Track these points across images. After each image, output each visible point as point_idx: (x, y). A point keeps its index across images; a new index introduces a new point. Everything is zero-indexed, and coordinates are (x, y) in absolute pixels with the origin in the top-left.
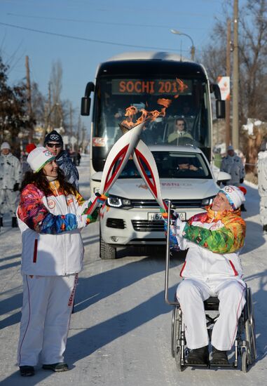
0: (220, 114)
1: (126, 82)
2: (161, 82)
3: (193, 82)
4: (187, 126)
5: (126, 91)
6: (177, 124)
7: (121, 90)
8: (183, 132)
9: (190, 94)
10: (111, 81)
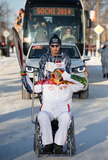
0: (88, 26)
1: (41, 9)
2: (58, 9)
3: (75, 9)
4: (72, 32)
5: (40, 13)
6: (67, 30)
7: (38, 13)
8: (70, 35)
9: (74, 15)
10: (32, 8)
